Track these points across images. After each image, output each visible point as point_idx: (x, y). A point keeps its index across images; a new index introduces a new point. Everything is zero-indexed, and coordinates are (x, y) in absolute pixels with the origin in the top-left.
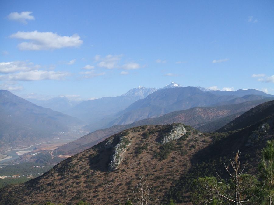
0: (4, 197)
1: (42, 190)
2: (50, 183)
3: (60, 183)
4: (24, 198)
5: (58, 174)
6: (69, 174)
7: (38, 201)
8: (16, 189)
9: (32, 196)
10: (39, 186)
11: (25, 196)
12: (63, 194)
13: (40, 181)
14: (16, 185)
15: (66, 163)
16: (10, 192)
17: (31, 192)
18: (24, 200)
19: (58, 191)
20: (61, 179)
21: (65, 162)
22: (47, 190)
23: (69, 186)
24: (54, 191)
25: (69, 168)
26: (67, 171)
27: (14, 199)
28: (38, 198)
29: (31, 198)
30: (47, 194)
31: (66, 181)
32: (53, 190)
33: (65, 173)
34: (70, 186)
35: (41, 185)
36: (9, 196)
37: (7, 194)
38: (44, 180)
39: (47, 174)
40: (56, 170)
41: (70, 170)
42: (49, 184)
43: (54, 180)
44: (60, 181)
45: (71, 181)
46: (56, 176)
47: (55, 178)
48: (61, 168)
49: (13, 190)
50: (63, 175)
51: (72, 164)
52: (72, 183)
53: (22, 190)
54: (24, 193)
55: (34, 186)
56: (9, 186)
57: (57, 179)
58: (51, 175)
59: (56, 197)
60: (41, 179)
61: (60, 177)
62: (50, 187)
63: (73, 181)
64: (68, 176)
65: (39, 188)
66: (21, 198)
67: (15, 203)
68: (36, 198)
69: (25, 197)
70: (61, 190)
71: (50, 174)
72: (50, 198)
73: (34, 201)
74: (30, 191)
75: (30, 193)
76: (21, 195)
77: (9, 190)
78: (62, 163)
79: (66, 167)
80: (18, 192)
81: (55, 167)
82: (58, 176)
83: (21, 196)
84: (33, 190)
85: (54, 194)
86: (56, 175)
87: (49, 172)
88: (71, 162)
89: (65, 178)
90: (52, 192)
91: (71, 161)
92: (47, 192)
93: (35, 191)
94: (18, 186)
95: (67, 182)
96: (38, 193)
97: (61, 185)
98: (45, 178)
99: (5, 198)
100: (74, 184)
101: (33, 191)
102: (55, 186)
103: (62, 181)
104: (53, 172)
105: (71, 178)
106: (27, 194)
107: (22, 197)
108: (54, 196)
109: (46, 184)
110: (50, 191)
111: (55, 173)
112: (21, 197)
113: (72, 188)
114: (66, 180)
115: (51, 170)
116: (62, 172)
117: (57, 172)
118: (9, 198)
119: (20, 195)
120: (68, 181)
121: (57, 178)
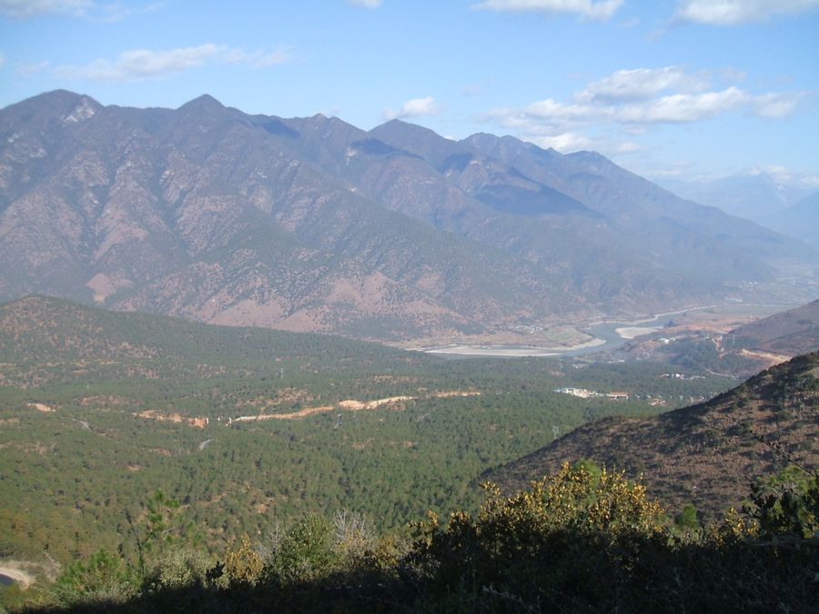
0: (599, 447)
1: (711, 445)
2: (736, 428)
3: (769, 431)
4: (656, 459)
5: (761, 403)
6: (797, 406)
7: (697, 476)
8: (632, 430)
9: (678, 457)
10: (700, 430)
11: (658, 454)
12: (776, 467)
13: (704, 418)
14: (631, 421)
15: (790, 373)
16: (616, 438)
17: (677, 445)
18: (655, 466)
19: (759, 455)
20: (769, 420)
21: (786, 370)
22: (724, 446)
23: (795, 446)
24: (748, 454)
25: (800, 390)
26: (791, 398)
27: (627, 457)
28: (698, 466)
29: (676, 464)
30: (726, 458)
31: (787, 429)
32: (746, 449)
33: (786, 404)
34: (799, 446)
35: (707, 432)
36: (611, 446)
37: (607, 440)
38: (716, 415)
39: (724, 399)
40: (757, 391)
41: (801, 396)
42: (731, 429)
43: (749, 419)
44: (768, 426)
45: (804, 429)
46: (755, 410)
47: (752, 416)
48: (772, 386)
49: (623, 434)
50: (779, 409)
51: (811, 376)
52: (806, 435)
53: (649, 436)
54: (655, 447)
55: (684, 429)
56: (611, 418)
57: (759, 418)
58: (741, 405)
59: (752, 471)
60: (706, 411)
61: (768, 413)
62: (734, 440)
63: (810, 432)
64: (794, 414)
65: (700, 437)
66: (645, 459)
67: (629, 469)
68: (691, 464)
69: (658, 457)
70: (770, 453)
71: (734, 400)
72: (733, 473)
73: (683, 474)
74: (672, 441)
75: (673, 449)
76: (646, 448)
77: (612, 431)
78: (777, 371)
79: (790, 385)
80: (638, 441)
81: (753, 381)
82: (761, 409)
83: (645, 452)
84: (681, 440)
85: (747, 461)
86: (755, 405)
87: (731, 393)
88: (808, 372)
89: (784, 418)
90: (743, 454)
91: (806, 369)
92: (724, 452)
93: (687, 443)
94: (636, 421)
95: (793, 432)
96: (695, 453)
97: (772, 437)
98: (719, 411)
99: (603, 450)
100: (814, 441)
101: (683, 443)
102: (752, 439)
103: (775, 425)
104: (744, 396)
105: (806, 422)
106: (662, 450)
107: (651, 457)
108: (746, 468)
109: (724, 430)
110: (734, 450)
111: (752, 398)
112: (646, 457)
113: (806, 452)
114: (787, 424)
115: (740, 388)
116: (776, 398)
117: (758, 396)
118: (614, 452)
119: (643, 448)
120: (794, 428)
121: (757, 414)
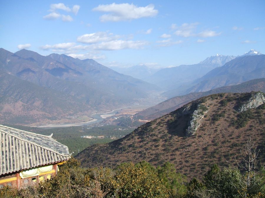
0: (92, 154)
1: (124, 151)
2: (131, 145)
3: (140, 145)
4: (108, 156)
5: (138, 137)
6: (148, 137)
7: (121, 160)
8: (102, 148)
9: (115, 155)
10: (121, 146)
11: (109, 155)
12: (142, 155)
13: (122, 143)
14: (101, 145)
15: (146, 127)
16: (97, 151)
17: (114, 151)
18: (108, 159)
19: (138, 152)
20: (140, 142)
21: (145, 126)
22: (128, 151)
23: (147, 149)
24: (135, 152)
25: (149, 132)
26: (146, 135)
27: (100, 157)
28: (121, 157)
29: (114, 157)
30: (128, 154)
31: (145, 144)
32: (134, 151)
33: (145, 137)
34: (149, 149)
35: (123, 147)
36: (95, 154)
37: (94, 152)
38: (125, 141)
39: (128, 136)
40: (137, 133)
41: (149, 134)
42: (130, 145)
43: (135, 142)
44: (140, 144)
45: (150, 144)
46: (136, 139)
47: (136, 141)
48: (141, 131)
49: (99, 149)
50: (143, 138)
51: (152, 128)
52: (151, 145)
53: (106, 149)
54: (108, 153)
55: (117, 146)
56: (95, 145)
57: (138, 141)
58: (132, 138)
59: (136, 157)
60: (123, 140)
61: (140, 140)
62: (131, 148)
63: (152, 144)
64: (147, 139)
65: (121, 148)
66: (105, 157)
67: (101, 160)
68: (119, 157)
69: (109, 156)
70: (141, 151)
71: (131, 137)
72: (131, 158)
73: (117, 160)
74: (113, 151)
75: (113, 153)
76: (106, 153)
77: (95, 149)
78: (142, 127)
79: (146, 131)
80: (103, 151)
81: (136, 130)
82: (138, 138)
83: (105, 154)
84: (115, 150)
85: (134, 155)
86: (136, 137)
87: (130, 134)
88: (151, 127)
89: (144, 141)
90: (133, 153)
91: (150, 126)
92: (128, 152)
93: (117, 151)
94: (103, 145)
95: (147, 145)
96: (120, 153)
97: (141, 147)
98: (126, 140)
99: (93, 155)
100: (153, 147)
101: (116, 151)
102: (136, 148)
103: (142, 143)
104: (133, 135)
105: (150, 141)
106: (110, 153)
107: (107, 156)
108: (134, 157)
109: (128, 146)
110: (131, 152)
111: (135, 136)
112: (106, 156)
113: (151, 150)
114: (145, 142)
115: (132, 133)
116: (142, 135)
117: (137, 135)
118: (96, 156)
119: (105, 153)
120: (147, 143)
121: (137, 140)
